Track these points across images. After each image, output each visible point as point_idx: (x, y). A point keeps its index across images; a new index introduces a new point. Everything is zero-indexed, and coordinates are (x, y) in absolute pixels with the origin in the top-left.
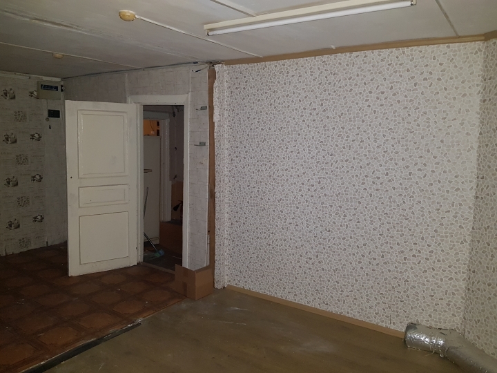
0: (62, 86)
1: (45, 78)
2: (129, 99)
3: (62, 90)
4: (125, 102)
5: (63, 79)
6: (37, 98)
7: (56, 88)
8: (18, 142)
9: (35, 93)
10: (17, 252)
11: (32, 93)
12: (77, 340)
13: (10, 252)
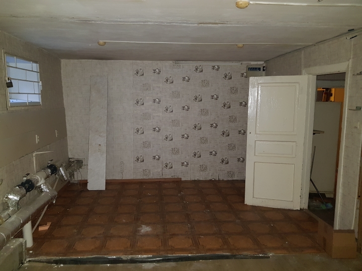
0: (264, 67)
1: (252, 63)
2: (304, 71)
3: (264, 70)
4: (301, 74)
5: (266, 62)
6: (246, 77)
7: (259, 69)
8: (231, 108)
9: (245, 74)
10: (225, 179)
11: (243, 74)
12: (218, 250)
13: (221, 178)
